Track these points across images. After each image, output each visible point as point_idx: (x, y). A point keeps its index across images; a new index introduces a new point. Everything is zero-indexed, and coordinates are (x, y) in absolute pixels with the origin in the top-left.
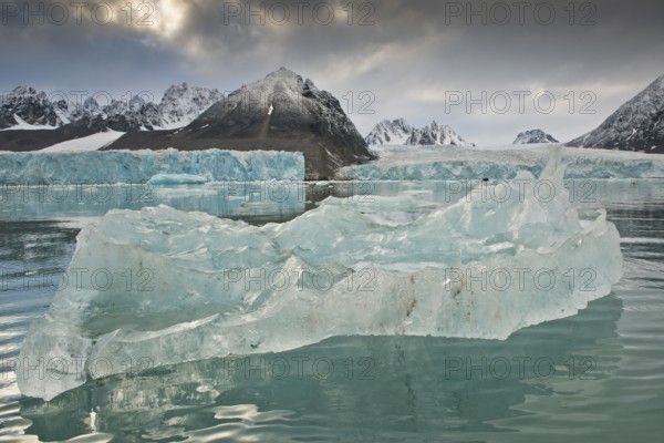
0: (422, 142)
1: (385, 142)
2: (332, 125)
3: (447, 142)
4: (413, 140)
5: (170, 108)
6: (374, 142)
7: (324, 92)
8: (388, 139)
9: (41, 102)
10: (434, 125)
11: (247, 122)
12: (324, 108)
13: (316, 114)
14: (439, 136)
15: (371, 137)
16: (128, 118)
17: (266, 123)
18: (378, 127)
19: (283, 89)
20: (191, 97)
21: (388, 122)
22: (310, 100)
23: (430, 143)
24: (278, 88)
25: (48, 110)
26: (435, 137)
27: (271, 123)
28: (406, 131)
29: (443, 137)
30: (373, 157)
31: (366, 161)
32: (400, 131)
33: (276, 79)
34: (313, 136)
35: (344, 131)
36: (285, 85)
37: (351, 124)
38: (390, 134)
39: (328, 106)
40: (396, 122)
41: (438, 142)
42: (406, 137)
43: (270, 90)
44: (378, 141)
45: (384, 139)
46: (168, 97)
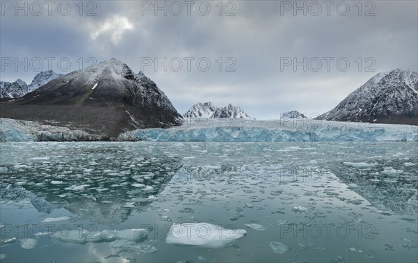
0: (221, 117)
1: (198, 116)
3: (238, 116)
4: (215, 115)
8: (200, 115)
10: (230, 106)
14: (233, 112)
15: (189, 114)
18: (194, 107)
21: (200, 104)
23: (226, 117)
26: (230, 114)
28: (212, 110)
29: (235, 114)
32: (209, 110)
38: (202, 111)
40: (206, 104)
41: (232, 117)
42: (211, 113)
44: (193, 116)
45: (197, 114)
46: (37, 79)
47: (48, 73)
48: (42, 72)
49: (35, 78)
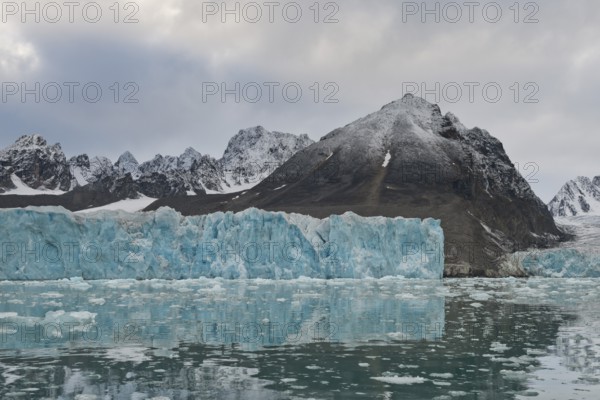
1: (580, 212)
2: (491, 181)
5: (235, 162)
6: (561, 213)
7: (477, 130)
8: (586, 207)
9: (51, 158)
11: (347, 179)
12: (478, 156)
13: (463, 164)
15: (556, 205)
16: (170, 178)
17: (378, 180)
18: (568, 188)
19: (409, 126)
20: (267, 147)
22: (454, 143)
24: (400, 125)
25: (60, 168)
27: (386, 181)
30: (566, 236)
31: (554, 244)
33: (397, 112)
34: (457, 200)
35: (512, 193)
36: (410, 120)
37: (520, 180)
38: (589, 199)
39: (483, 151)
43: (386, 128)
44: (568, 212)
45: (578, 207)
46: (235, 147)
47: (254, 133)
48: (241, 132)
49: (230, 145)
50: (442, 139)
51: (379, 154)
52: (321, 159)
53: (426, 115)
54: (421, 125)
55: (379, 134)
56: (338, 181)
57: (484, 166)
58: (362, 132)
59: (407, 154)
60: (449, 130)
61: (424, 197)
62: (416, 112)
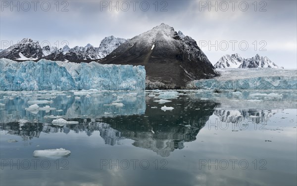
0: (249, 67)
1: (226, 67)
2: (191, 55)
3: (266, 66)
4: (244, 65)
5: (103, 49)
6: (220, 67)
7: (187, 37)
8: (228, 65)
9: (35, 47)
10: (258, 56)
11: (138, 54)
12: (187, 46)
13: (180, 49)
14: (260, 63)
15: (218, 64)
16: (77, 54)
17: (149, 54)
18: (222, 58)
19: (162, 35)
20: (115, 43)
21: (228, 56)
22: (178, 41)
23: (254, 67)
24: (159, 34)
25: (38, 51)
26: (258, 64)
27: (151, 55)
28: (239, 61)
29: (263, 63)
30: (217, 75)
31: (212, 77)
32: (236, 61)
33: (158, 30)
34: (177, 61)
35: (198, 59)
36: (163, 33)
37: (204, 55)
38: (230, 62)
39: (190, 45)
40: (233, 55)
41: (260, 66)
42: (239, 64)
43: (154, 36)
44: (222, 67)
45: (226, 65)
46: (103, 43)
47: (110, 38)
48: (106, 38)
49: (102, 43)
50: (173, 40)
51: (150, 45)
52: (129, 47)
53: (169, 31)
54: (166, 35)
55: (151, 38)
56: (135, 54)
57: (188, 50)
58: (145, 37)
59: (160, 45)
60: (177, 37)
61: (165, 60)
62: (165, 30)
